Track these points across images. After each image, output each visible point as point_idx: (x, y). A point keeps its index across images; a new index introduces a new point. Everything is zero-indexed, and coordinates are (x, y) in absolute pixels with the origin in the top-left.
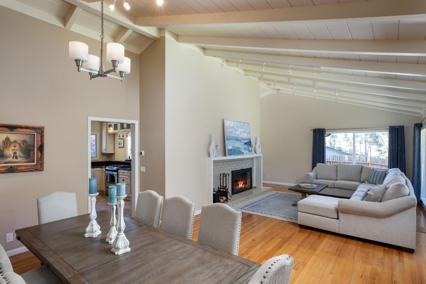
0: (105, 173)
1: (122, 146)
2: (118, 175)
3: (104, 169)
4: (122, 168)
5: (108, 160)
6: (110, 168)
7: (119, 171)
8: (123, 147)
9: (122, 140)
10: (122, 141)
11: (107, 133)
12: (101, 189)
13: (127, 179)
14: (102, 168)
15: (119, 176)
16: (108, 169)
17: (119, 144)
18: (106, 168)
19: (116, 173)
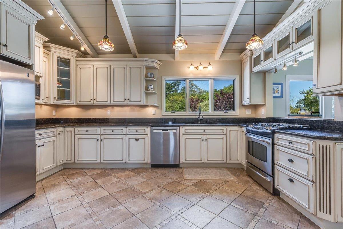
0: (247, 138)
1: (279, 95)
2: (273, 145)
3: (244, 129)
4: (282, 129)
5: (253, 116)
6: (256, 128)
7: (277, 136)
8: (281, 97)
9: (280, 86)
10: (278, 87)
11: (251, 71)
12: (240, 162)
13: (306, 161)
14: (241, 127)
15: (276, 147)
16: (251, 129)
17: (274, 92)
18: (249, 128)
19: (269, 140)
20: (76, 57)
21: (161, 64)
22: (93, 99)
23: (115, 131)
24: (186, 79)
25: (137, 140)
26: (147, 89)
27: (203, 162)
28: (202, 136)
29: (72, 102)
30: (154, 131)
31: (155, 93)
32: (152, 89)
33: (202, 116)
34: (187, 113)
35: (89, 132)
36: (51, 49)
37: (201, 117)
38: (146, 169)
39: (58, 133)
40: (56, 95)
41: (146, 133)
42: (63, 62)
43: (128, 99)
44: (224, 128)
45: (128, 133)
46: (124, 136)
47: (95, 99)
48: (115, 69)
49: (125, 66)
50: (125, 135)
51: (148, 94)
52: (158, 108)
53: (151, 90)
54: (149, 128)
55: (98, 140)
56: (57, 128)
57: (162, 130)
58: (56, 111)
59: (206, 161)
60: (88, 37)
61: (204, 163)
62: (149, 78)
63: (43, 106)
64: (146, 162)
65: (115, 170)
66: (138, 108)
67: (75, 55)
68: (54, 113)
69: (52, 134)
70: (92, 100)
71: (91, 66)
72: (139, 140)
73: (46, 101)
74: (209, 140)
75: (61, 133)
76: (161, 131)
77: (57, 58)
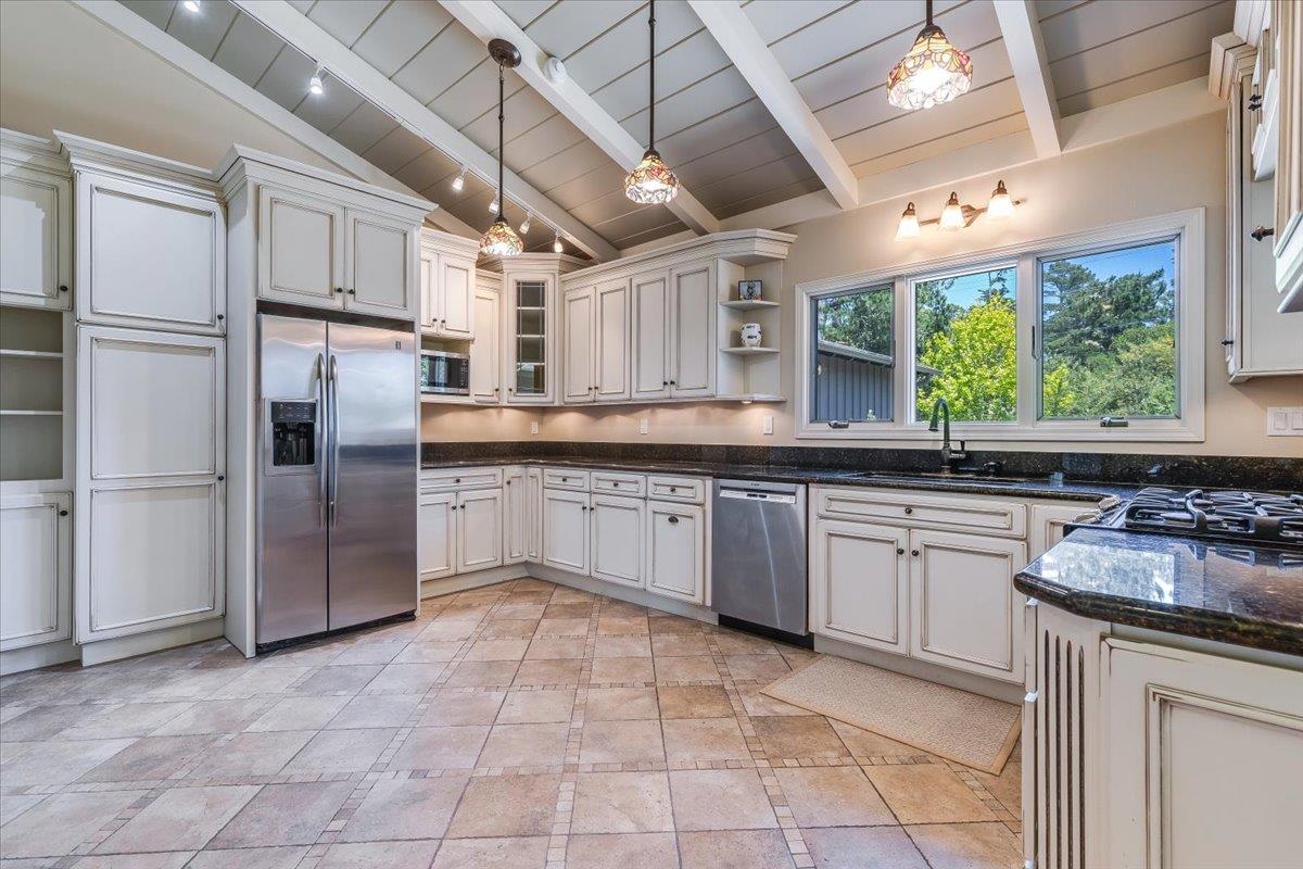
20: (562, 272)
21: (791, 237)
22: (592, 386)
23: (622, 486)
24: (894, 278)
25: (673, 520)
26: (737, 339)
27: (900, 649)
28: (899, 534)
29: (549, 399)
30: (724, 494)
31: (773, 353)
32: (754, 341)
33: (963, 443)
34: (897, 428)
35: (569, 482)
36: (504, 267)
37: (956, 446)
38: (698, 625)
39: (506, 479)
40: (513, 383)
41: (697, 500)
42: (530, 294)
43: (672, 383)
44: (1015, 506)
45: (650, 495)
46: (640, 503)
47: (596, 388)
48: (642, 288)
49: (666, 275)
50: (645, 499)
51: (743, 359)
52: (784, 411)
53: (752, 345)
54: (709, 482)
55: (584, 508)
56: (503, 467)
57: (746, 493)
58: (541, 423)
59: (918, 653)
60: (573, 211)
61: (908, 659)
62: (744, 302)
63: (504, 410)
64: (697, 599)
65: (619, 608)
66: (719, 411)
67: (558, 268)
68: (535, 428)
69: (490, 480)
70: (590, 389)
71: (589, 291)
72: (677, 521)
73: (495, 399)
74: (932, 553)
75: (514, 481)
76: (743, 496)
77: (515, 287)
